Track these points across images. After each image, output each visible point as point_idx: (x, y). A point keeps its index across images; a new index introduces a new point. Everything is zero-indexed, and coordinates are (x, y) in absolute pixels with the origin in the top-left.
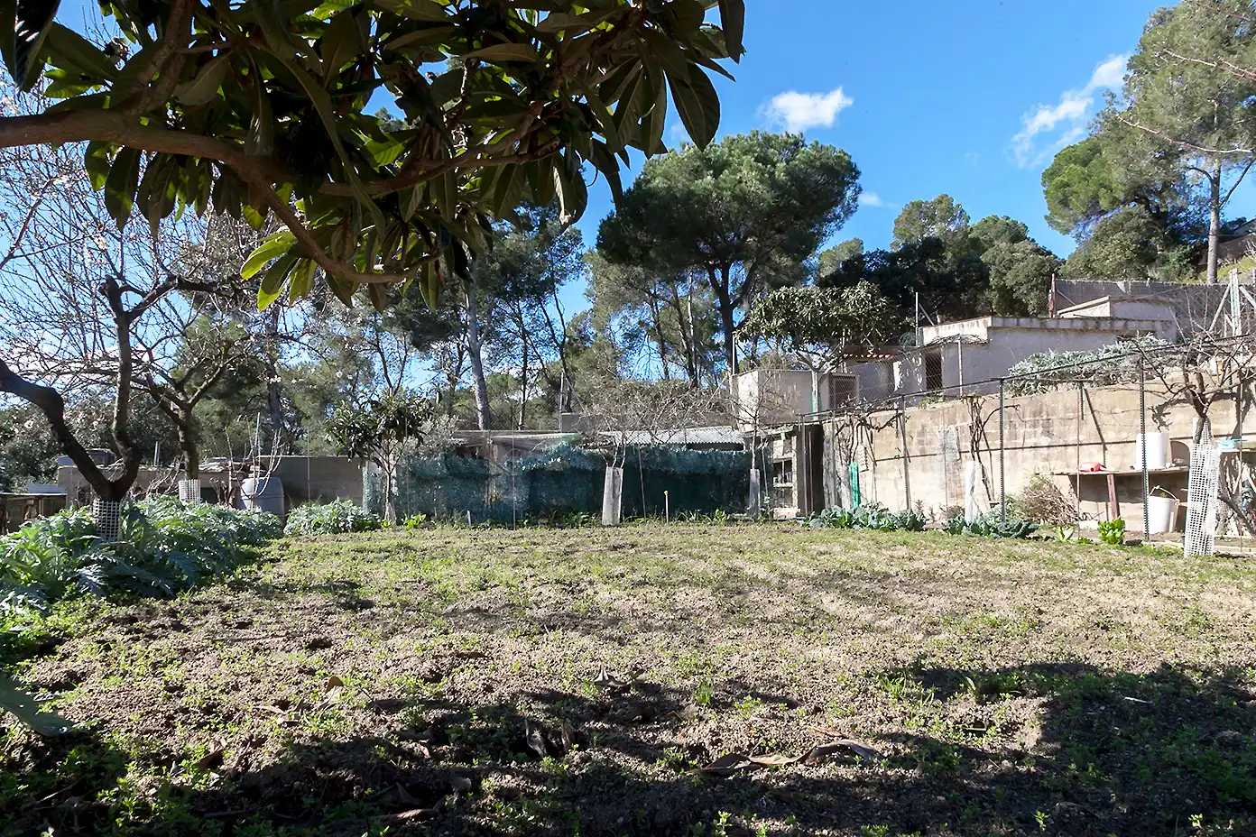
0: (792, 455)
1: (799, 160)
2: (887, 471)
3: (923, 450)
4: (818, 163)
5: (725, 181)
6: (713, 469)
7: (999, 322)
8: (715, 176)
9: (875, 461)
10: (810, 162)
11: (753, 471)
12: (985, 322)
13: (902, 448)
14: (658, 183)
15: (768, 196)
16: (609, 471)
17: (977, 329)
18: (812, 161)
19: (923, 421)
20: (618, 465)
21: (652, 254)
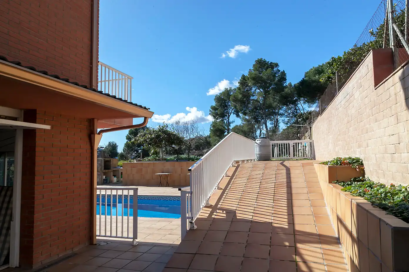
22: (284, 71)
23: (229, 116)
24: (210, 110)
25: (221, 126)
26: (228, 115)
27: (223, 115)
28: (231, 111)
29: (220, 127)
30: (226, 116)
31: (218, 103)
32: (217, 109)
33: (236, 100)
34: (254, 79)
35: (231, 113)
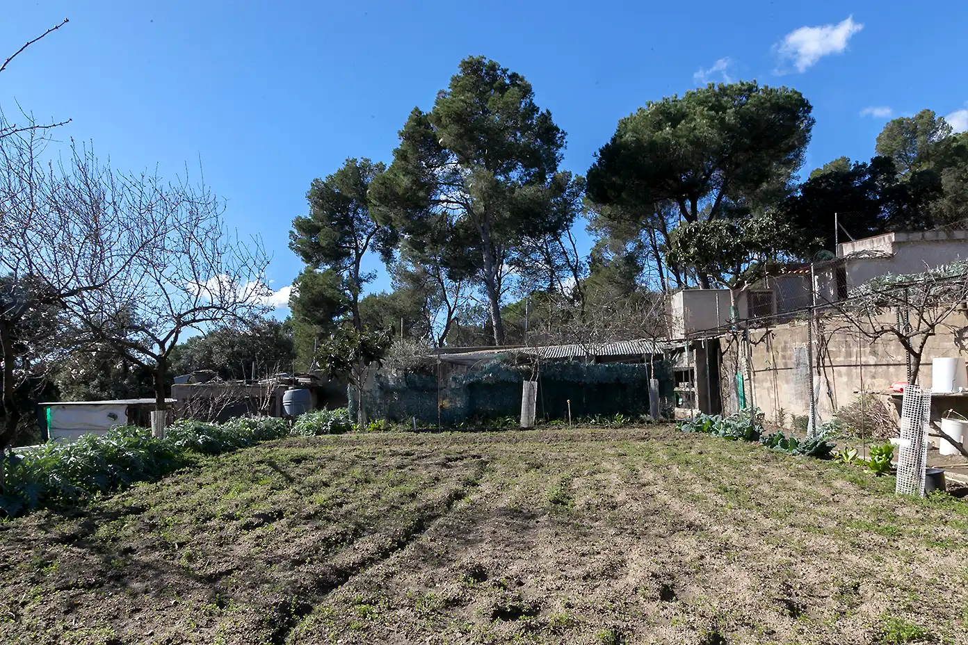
0: (694, 365)
1: (751, 103)
2: (763, 381)
3: (785, 364)
4: (768, 104)
5: (681, 130)
6: (618, 379)
7: (903, 237)
8: (673, 126)
9: (754, 372)
10: (760, 104)
11: (652, 380)
12: (890, 238)
13: (772, 361)
14: (628, 137)
15: (717, 138)
16: (526, 384)
17: (882, 245)
18: (762, 103)
19: (785, 338)
20: (534, 380)
21: (623, 195)
22: (548, 111)
23: (359, 256)
24: (292, 232)
25: (331, 286)
26: (357, 252)
27: (336, 254)
28: (364, 241)
29: (329, 293)
30: (349, 255)
31: (322, 207)
32: (318, 229)
33: (389, 196)
34: (459, 118)
35: (365, 247)
